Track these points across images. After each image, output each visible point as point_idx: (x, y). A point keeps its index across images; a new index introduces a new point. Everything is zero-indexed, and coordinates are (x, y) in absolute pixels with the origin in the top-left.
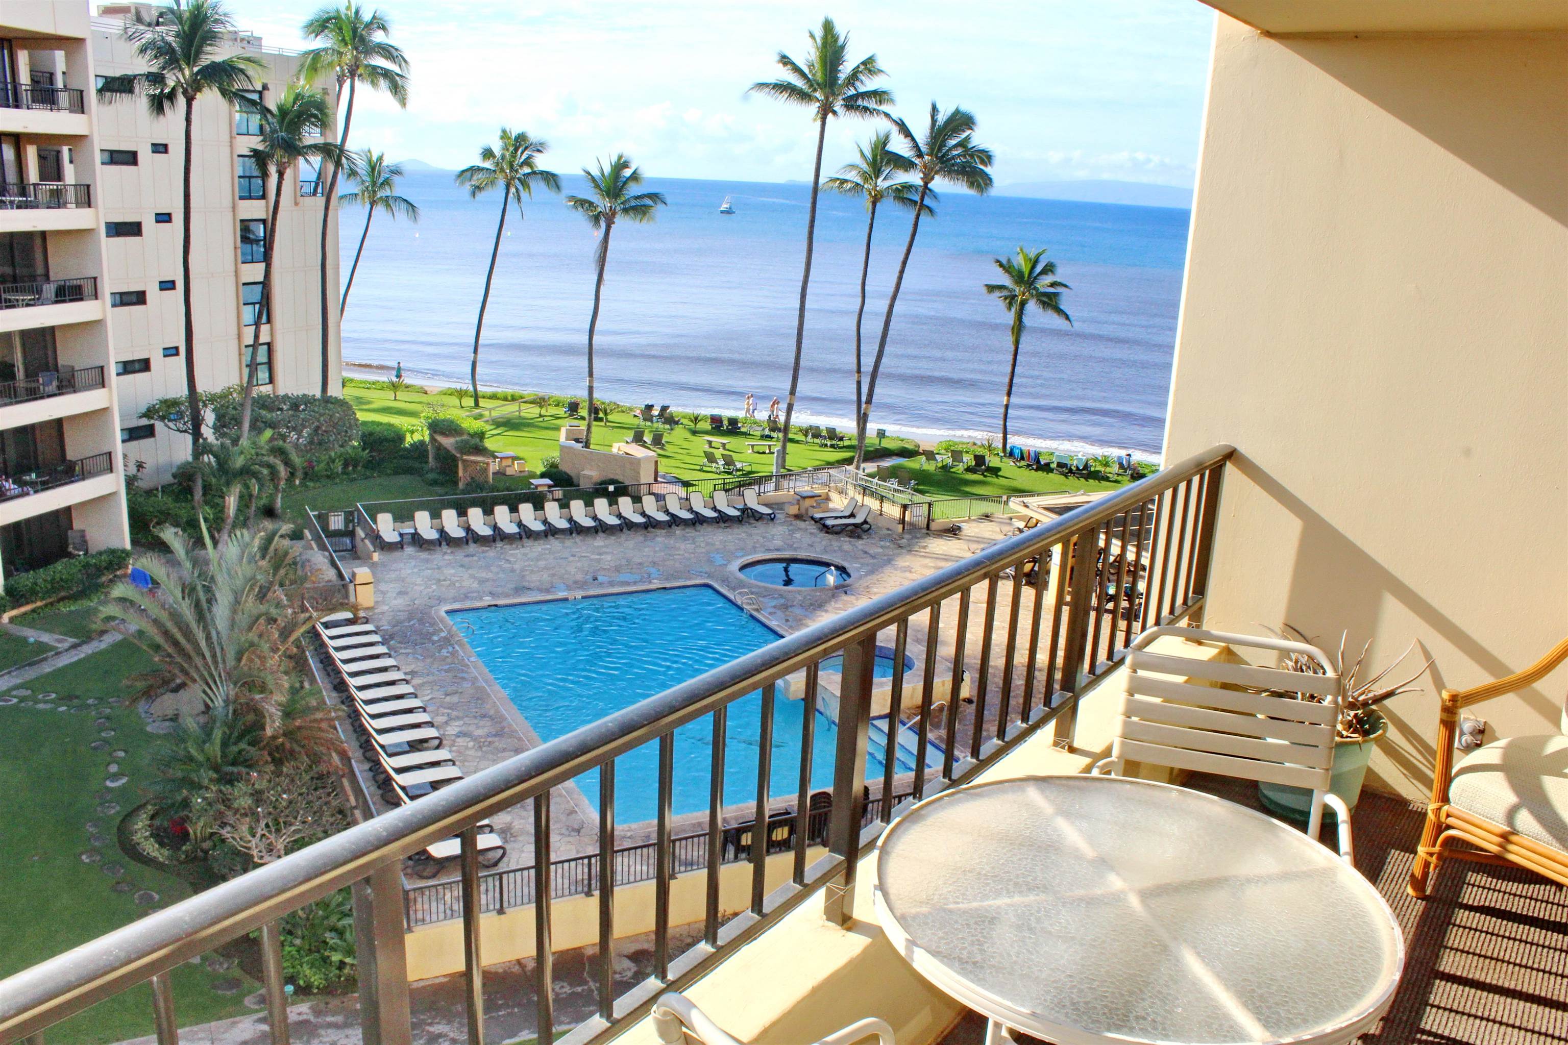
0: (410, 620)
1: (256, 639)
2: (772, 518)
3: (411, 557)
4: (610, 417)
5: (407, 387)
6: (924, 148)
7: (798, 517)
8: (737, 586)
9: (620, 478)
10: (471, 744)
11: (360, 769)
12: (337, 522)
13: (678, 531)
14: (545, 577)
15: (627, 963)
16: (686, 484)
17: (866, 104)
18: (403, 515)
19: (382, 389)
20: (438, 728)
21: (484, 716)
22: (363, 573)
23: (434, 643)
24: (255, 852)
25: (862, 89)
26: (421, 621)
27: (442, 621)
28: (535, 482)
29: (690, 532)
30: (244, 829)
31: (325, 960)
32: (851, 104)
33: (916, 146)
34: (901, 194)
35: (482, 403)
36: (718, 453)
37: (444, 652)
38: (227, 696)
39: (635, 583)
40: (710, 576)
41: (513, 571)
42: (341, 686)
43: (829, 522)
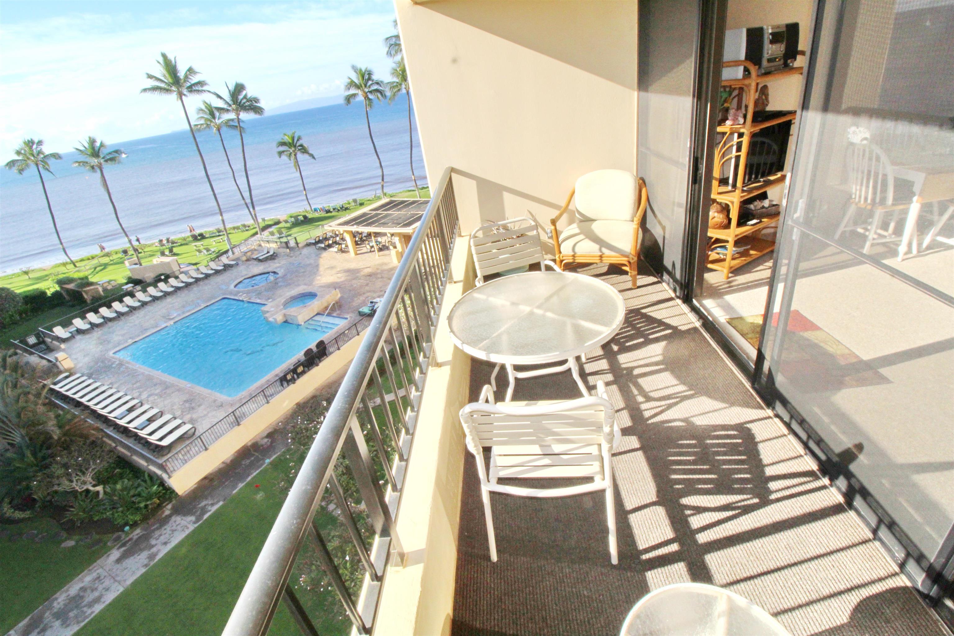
0: (97, 363)
1: (25, 405)
2: (237, 264)
3: (81, 339)
4: (145, 250)
5: (33, 271)
6: (231, 103)
7: (248, 260)
8: (237, 293)
9: (164, 272)
10: (156, 397)
11: (110, 431)
12: (32, 340)
13: (201, 283)
14: (152, 322)
15: (266, 440)
16: (196, 264)
17: (197, 88)
18: (66, 324)
19: (19, 276)
20: (137, 398)
21: (155, 385)
22: (60, 355)
23: (114, 368)
24: (77, 488)
25: (193, 82)
26: (102, 362)
27: (113, 358)
28: (125, 287)
29: (206, 281)
30: (67, 483)
31: (138, 509)
32: (191, 89)
33: (227, 103)
34: (228, 124)
35: (77, 264)
36: (201, 248)
37: (122, 369)
38: (21, 434)
39: (194, 309)
40: (225, 294)
41: (135, 325)
42: (78, 404)
43: (261, 258)
